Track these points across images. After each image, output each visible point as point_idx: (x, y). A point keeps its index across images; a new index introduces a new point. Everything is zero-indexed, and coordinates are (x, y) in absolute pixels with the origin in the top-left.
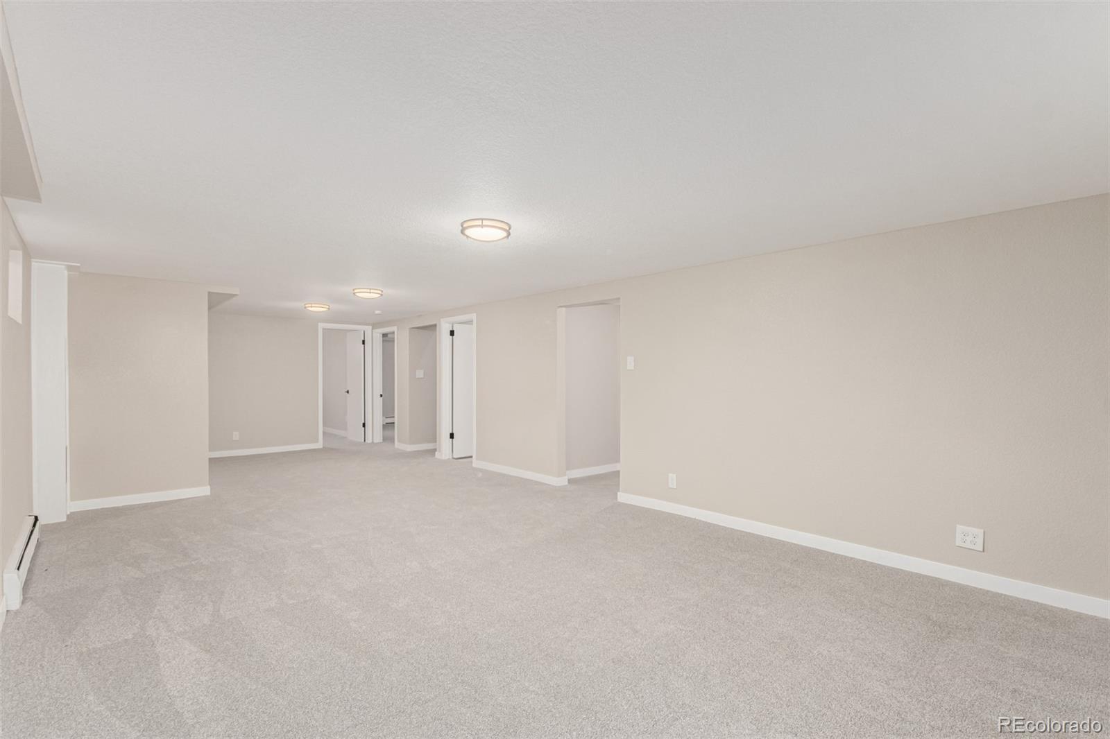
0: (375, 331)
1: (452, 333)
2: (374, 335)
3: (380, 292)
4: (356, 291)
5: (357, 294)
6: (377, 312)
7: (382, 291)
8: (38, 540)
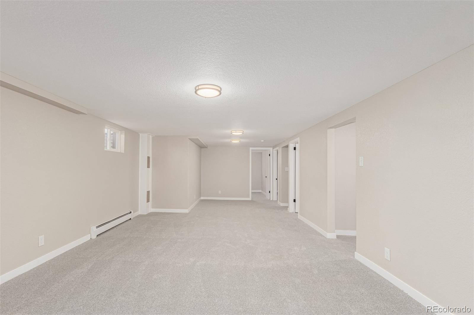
0: (274, 150)
1: (295, 149)
2: (273, 151)
3: (242, 132)
4: (232, 132)
5: (232, 133)
6: (262, 141)
7: (243, 131)
8: (131, 219)
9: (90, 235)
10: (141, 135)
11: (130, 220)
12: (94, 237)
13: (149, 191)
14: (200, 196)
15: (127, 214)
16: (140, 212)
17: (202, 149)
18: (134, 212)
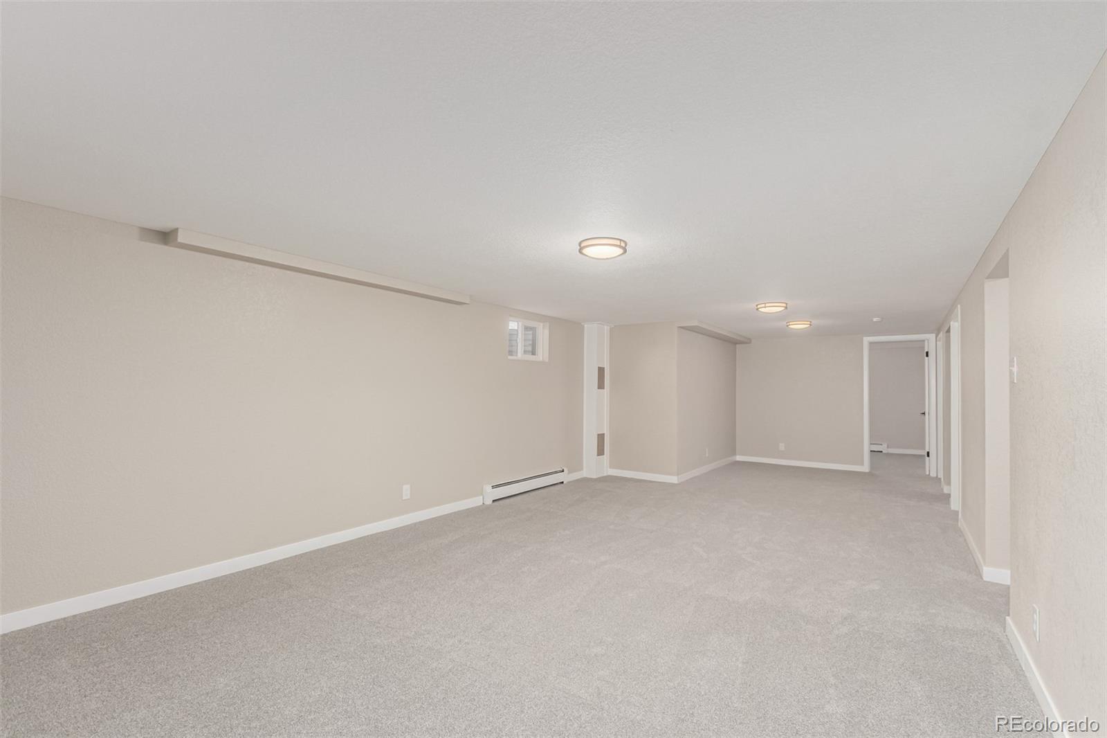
0: (938, 338)
2: (937, 342)
5: (760, 310)
8: (562, 483)
9: (481, 497)
10: (586, 326)
11: (562, 485)
12: (489, 502)
13: (604, 434)
14: (734, 453)
15: (556, 472)
16: (585, 473)
17: (737, 346)
18: (570, 472)
